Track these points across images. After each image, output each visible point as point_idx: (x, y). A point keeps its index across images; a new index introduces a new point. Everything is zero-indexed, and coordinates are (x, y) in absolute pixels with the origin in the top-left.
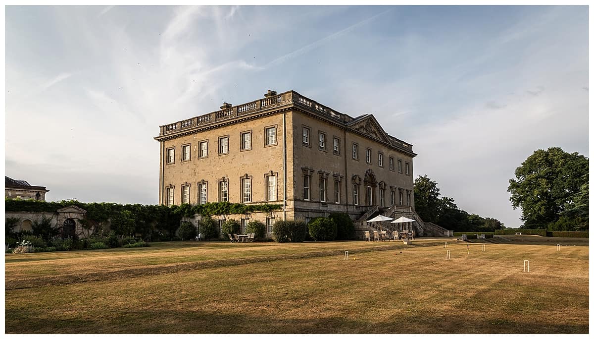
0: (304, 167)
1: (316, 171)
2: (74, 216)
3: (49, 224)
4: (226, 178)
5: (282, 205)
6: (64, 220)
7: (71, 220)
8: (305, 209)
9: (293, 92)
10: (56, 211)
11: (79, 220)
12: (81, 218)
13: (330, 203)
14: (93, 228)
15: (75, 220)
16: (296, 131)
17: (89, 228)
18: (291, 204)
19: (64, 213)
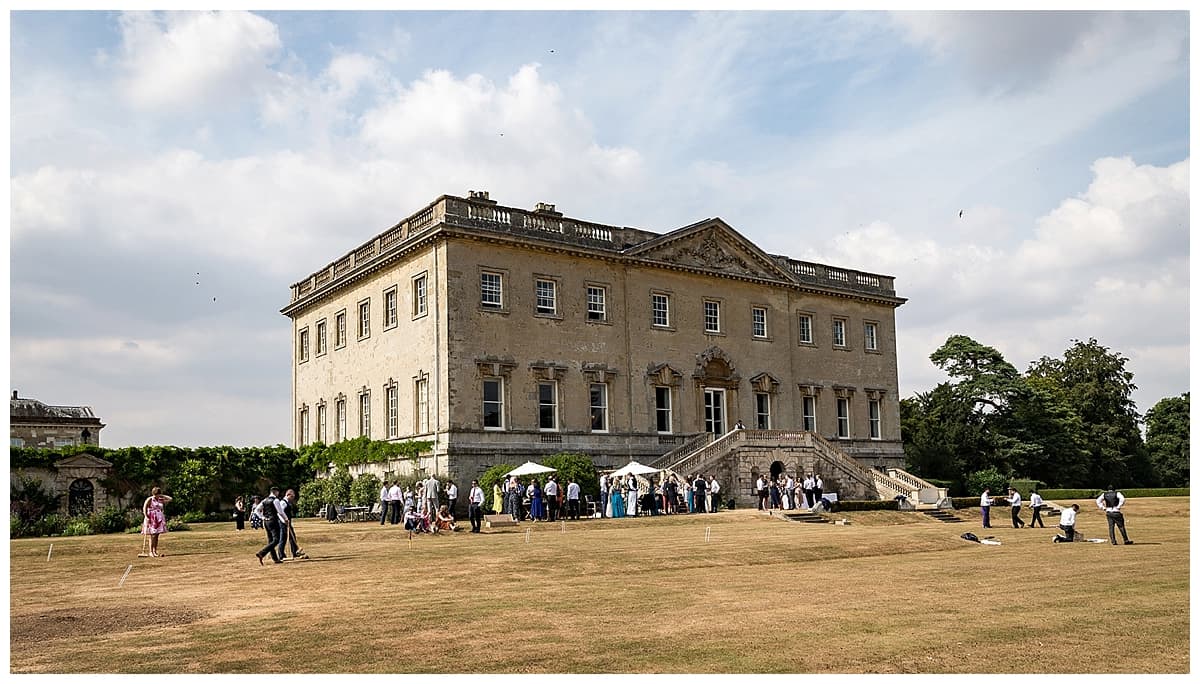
0: (483, 357)
1: (524, 363)
2: (87, 474)
3: (39, 489)
4: (368, 388)
5: (432, 443)
6: (71, 481)
7: (86, 481)
8: (486, 450)
9: (446, 197)
10: (52, 466)
11: (99, 481)
12: (103, 477)
13: (569, 434)
14: (129, 495)
15: (91, 481)
16: (456, 281)
17: (122, 496)
18: (445, 439)
19: (69, 468)
